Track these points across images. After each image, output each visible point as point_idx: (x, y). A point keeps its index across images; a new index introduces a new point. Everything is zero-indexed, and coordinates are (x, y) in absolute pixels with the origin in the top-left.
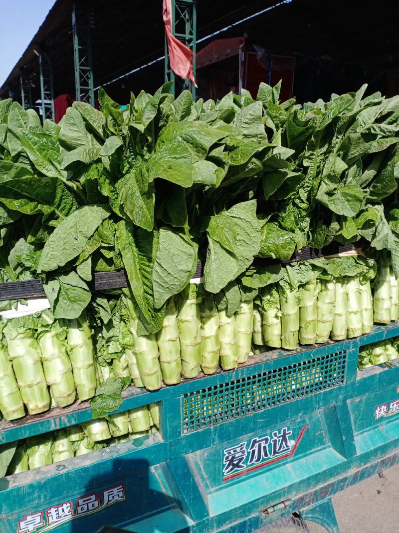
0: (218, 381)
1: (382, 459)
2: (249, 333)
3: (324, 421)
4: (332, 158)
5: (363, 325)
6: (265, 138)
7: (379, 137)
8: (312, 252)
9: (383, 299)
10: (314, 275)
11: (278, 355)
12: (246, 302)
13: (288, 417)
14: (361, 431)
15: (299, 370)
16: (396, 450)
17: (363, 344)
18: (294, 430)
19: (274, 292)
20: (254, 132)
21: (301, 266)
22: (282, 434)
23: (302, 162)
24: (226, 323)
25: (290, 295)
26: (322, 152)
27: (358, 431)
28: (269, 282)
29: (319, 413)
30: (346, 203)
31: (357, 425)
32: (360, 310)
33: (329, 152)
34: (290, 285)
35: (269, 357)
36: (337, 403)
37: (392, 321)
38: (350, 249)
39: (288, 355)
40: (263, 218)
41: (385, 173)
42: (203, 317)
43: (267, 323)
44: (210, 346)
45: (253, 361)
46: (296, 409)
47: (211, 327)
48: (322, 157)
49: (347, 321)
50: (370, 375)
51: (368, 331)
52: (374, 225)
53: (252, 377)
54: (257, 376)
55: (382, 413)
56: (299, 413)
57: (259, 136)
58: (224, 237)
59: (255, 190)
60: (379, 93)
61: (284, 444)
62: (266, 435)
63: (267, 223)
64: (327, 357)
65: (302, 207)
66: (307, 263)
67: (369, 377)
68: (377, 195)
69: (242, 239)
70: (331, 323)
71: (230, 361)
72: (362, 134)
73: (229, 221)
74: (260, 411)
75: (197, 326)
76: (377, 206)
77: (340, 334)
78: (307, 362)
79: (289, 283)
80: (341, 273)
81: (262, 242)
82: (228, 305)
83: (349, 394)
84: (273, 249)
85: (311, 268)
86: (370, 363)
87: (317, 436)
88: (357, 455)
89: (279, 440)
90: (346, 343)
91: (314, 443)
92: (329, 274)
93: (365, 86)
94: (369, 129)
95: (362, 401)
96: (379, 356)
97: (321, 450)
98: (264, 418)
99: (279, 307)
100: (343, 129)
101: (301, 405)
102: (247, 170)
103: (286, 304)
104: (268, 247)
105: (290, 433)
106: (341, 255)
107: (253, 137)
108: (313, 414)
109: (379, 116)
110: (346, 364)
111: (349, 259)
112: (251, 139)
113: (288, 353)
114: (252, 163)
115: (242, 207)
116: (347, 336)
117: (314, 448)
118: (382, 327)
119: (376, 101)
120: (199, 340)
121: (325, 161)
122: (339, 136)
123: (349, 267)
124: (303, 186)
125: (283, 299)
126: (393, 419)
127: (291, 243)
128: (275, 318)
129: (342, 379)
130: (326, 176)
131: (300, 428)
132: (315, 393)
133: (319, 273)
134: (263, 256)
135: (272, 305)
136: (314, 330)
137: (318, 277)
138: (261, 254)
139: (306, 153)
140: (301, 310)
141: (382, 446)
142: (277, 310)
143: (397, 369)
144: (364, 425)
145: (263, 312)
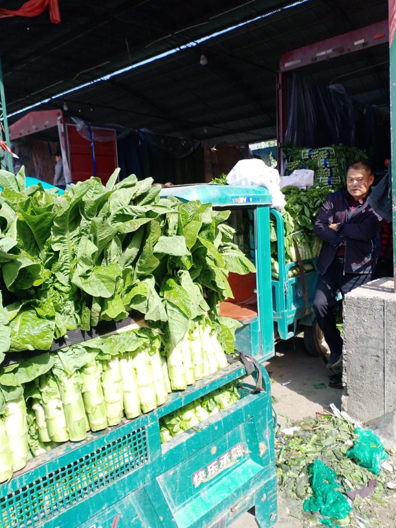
2: (22, 435)
3: (138, 505)
4: (84, 240)
5: (157, 397)
7: (135, 217)
8: (87, 334)
9: (175, 366)
10: (90, 357)
11: (65, 450)
12: (13, 401)
13: (89, 515)
14: (182, 504)
15: (93, 460)
16: (222, 515)
17: (161, 416)
19: (51, 382)
21: (74, 350)
23: (51, 247)
25: (69, 383)
26: (74, 235)
27: (178, 505)
28: (38, 374)
29: (131, 499)
30: (102, 284)
31: (176, 499)
32: (150, 382)
33: (80, 235)
34: (67, 374)
35: (54, 455)
36: (145, 483)
37: (188, 386)
38: (129, 323)
39: (76, 447)
40: (16, 307)
41: (146, 249)
43: (49, 417)
45: (33, 465)
46: (98, 503)
48: (77, 239)
49: (139, 397)
50: (176, 444)
51: (163, 401)
52: (145, 298)
53: (34, 483)
54: (41, 480)
55: (201, 479)
56: (102, 507)
63: (19, 313)
64: (124, 438)
65: (63, 290)
66: (80, 347)
67: (176, 448)
68: (145, 270)
70: (122, 400)
72: (116, 215)
74: (53, 518)
76: (147, 280)
77: (133, 412)
78: (100, 449)
79: (64, 371)
80: (119, 351)
81: (12, 335)
83: (157, 471)
84: (29, 340)
85: (85, 350)
86: (181, 429)
87: (132, 524)
90: (142, 419)
92: (105, 354)
93: (118, 170)
94: (121, 210)
95: (176, 473)
96: (189, 420)
98: (59, 525)
99: (60, 397)
100: (93, 211)
101: (103, 497)
103: (65, 393)
104: (23, 339)
106: (118, 331)
108: (124, 501)
109: (134, 198)
110: (147, 440)
111: (130, 334)
113: (77, 445)
116: (142, 411)
118: (180, 393)
119: (131, 183)
121: (78, 244)
122: (91, 219)
123: (128, 342)
124: (60, 270)
125: (62, 388)
126: (214, 482)
127: (48, 332)
128: (57, 410)
129: (147, 457)
130: (80, 259)
131: (111, 521)
132: (118, 480)
133: (97, 354)
134: (18, 349)
135: (51, 397)
136: (103, 413)
137: (97, 358)
138: (15, 349)
139: (53, 238)
140: (85, 395)
141: (206, 514)
142: (58, 400)
143: (204, 432)
144: (184, 497)
145: (43, 405)
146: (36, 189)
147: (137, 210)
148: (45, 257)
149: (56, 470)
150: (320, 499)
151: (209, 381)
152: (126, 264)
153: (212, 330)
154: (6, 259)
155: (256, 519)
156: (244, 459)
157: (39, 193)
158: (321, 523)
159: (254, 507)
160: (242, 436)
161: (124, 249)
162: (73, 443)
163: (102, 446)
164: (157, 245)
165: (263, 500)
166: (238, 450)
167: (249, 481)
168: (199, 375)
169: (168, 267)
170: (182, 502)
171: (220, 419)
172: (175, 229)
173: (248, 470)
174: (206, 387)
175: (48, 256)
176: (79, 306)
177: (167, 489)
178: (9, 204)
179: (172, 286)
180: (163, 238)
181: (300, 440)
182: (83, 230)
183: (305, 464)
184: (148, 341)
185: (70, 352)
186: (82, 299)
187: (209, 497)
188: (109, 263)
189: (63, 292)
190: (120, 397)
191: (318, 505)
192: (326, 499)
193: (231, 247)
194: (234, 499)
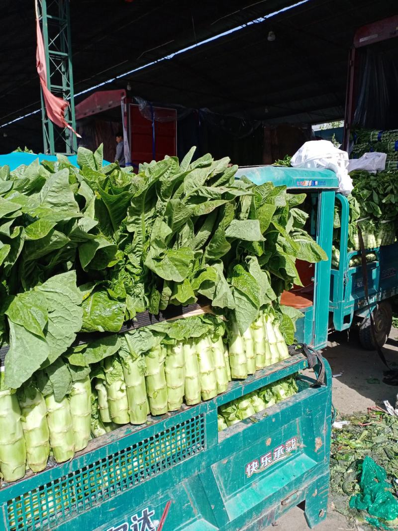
0: (51, 477)
1: (259, 519)
2: (86, 415)
3: (191, 491)
4: (159, 221)
5: (217, 385)
6: (77, 207)
7: (209, 199)
8: (151, 317)
9: (237, 355)
10: (156, 342)
11: (126, 433)
12: (78, 381)
13: (144, 498)
14: (233, 494)
16: (272, 507)
17: (220, 405)
18: (156, 509)
19: (116, 363)
20: (64, 201)
21: (141, 333)
22: (143, 517)
23: (126, 228)
24: (55, 409)
25: (133, 366)
26: (149, 216)
27: (230, 494)
28: (105, 356)
29: (184, 485)
30: (175, 268)
31: (228, 488)
32: (212, 370)
33: (155, 217)
34: (132, 356)
35: (115, 438)
36: (200, 471)
37: (248, 375)
38: (195, 309)
39: (137, 430)
40: (88, 288)
41: (218, 233)
42: (24, 408)
43: (112, 398)
44: (36, 441)
45: (94, 446)
46: (154, 487)
47: (35, 417)
48: (151, 221)
49: (200, 384)
50: (233, 434)
51: (223, 389)
52: (213, 284)
53: (94, 464)
54: (101, 461)
55: (253, 469)
56: (157, 491)
57: (69, 204)
58: (31, 318)
59: (74, 261)
60: (209, 155)
61: (146, 526)
62: (124, 522)
63: (91, 294)
64: (184, 424)
65: (134, 272)
66: (147, 330)
67: (232, 437)
68: (214, 255)
69: (60, 315)
70: (183, 387)
71: (63, 452)
72: (191, 196)
73: (41, 297)
74: (110, 499)
75: (16, 420)
76: (216, 265)
77: (194, 398)
78: (159, 434)
79: (129, 353)
80: (185, 336)
81: (84, 316)
82: (54, 390)
83: (212, 459)
84: (100, 322)
85: (152, 334)
86: (237, 419)
87: (184, 509)
88: (230, 521)
89: (140, 524)
90: (202, 406)
91: (182, 517)
92: (171, 339)
93: (194, 149)
94: (197, 192)
95: (230, 462)
96: (245, 409)
97: (191, 523)
98: (115, 506)
99: (123, 379)
100: (169, 192)
101: (158, 481)
102: (51, 243)
103: (129, 376)
104: (94, 321)
105: (152, 513)
106: (185, 316)
107: (63, 205)
108: (177, 487)
109: (209, 178)
110: (205, 428)
111: (195, 319)
112: (61, 208)
113: (137, 428)
114: (56, 236)
115: (58, 280)
116: (202, 399)
117: (182, 523)
118: (240, 382)
119: (206, 163)
120: (19, 435)
121: (152, 225)
122: (166, 200)
123: (193, 327)
124: (132, 251)
125: (126, 371)
126: (266, 473)
127: (120, 314)
128: (120, 392)
129: (203, 445)
130: (153, 241)
131: (163, 505)
132: (174, 466)
133: (162, 338)
134: (89, 330)
135: (115, 378)
136: (164, 398)
137: (162, 342)
138: (86, 329)
139: (129, 218)
140: (148, 378)
141: (256, 506)
142: (122, 382)
143: (261, 424)
144: (235, 486)
145: (107, 386)
146: (113, 167)
147: (213, 192)
148: (118, 237)
149: (116, 452)
150: (368, 497)
151: (270, 372)
152: (196, 248)
153: (275, 319)
154: (83, 239)
155: (305, 514)
156: (298, 453)
157: (116, 171)
158: (368, 522)
159: (305, 501)
160: (298, 430)
161: (196, 233)
162: (132, 426)
163: (161, 431)
164: (229, 228)
165: (314, 495)
166: (293, 444)
167: (302, 476)
168: (260, 365)
169: (237, 252)
170: (234, 492)
171: (278, 411)
172: (247, 212)
173: (301, 465)
174: (266, 377)
175: (122, 237)
176: (149, 289)
177: (219, 477)
178: (87, 182)
179: (240, 273)
180: (235, 221)
181: (350, 435)
182: (158, 212)
183: (353, 460)
184: (212, 327)
185: (137, 335)
186: (152, 282)
187: (261, 489)
188: (180, 247)
189: (134, 274)
190: (181, 383)
191: (366, 503)
192: (375, 498)
193: (301, 233)
194: (285, 492)
